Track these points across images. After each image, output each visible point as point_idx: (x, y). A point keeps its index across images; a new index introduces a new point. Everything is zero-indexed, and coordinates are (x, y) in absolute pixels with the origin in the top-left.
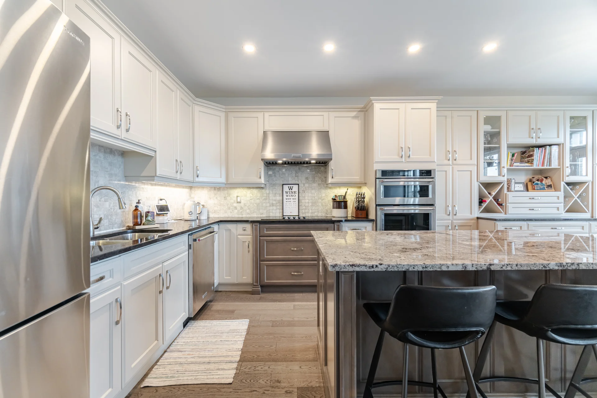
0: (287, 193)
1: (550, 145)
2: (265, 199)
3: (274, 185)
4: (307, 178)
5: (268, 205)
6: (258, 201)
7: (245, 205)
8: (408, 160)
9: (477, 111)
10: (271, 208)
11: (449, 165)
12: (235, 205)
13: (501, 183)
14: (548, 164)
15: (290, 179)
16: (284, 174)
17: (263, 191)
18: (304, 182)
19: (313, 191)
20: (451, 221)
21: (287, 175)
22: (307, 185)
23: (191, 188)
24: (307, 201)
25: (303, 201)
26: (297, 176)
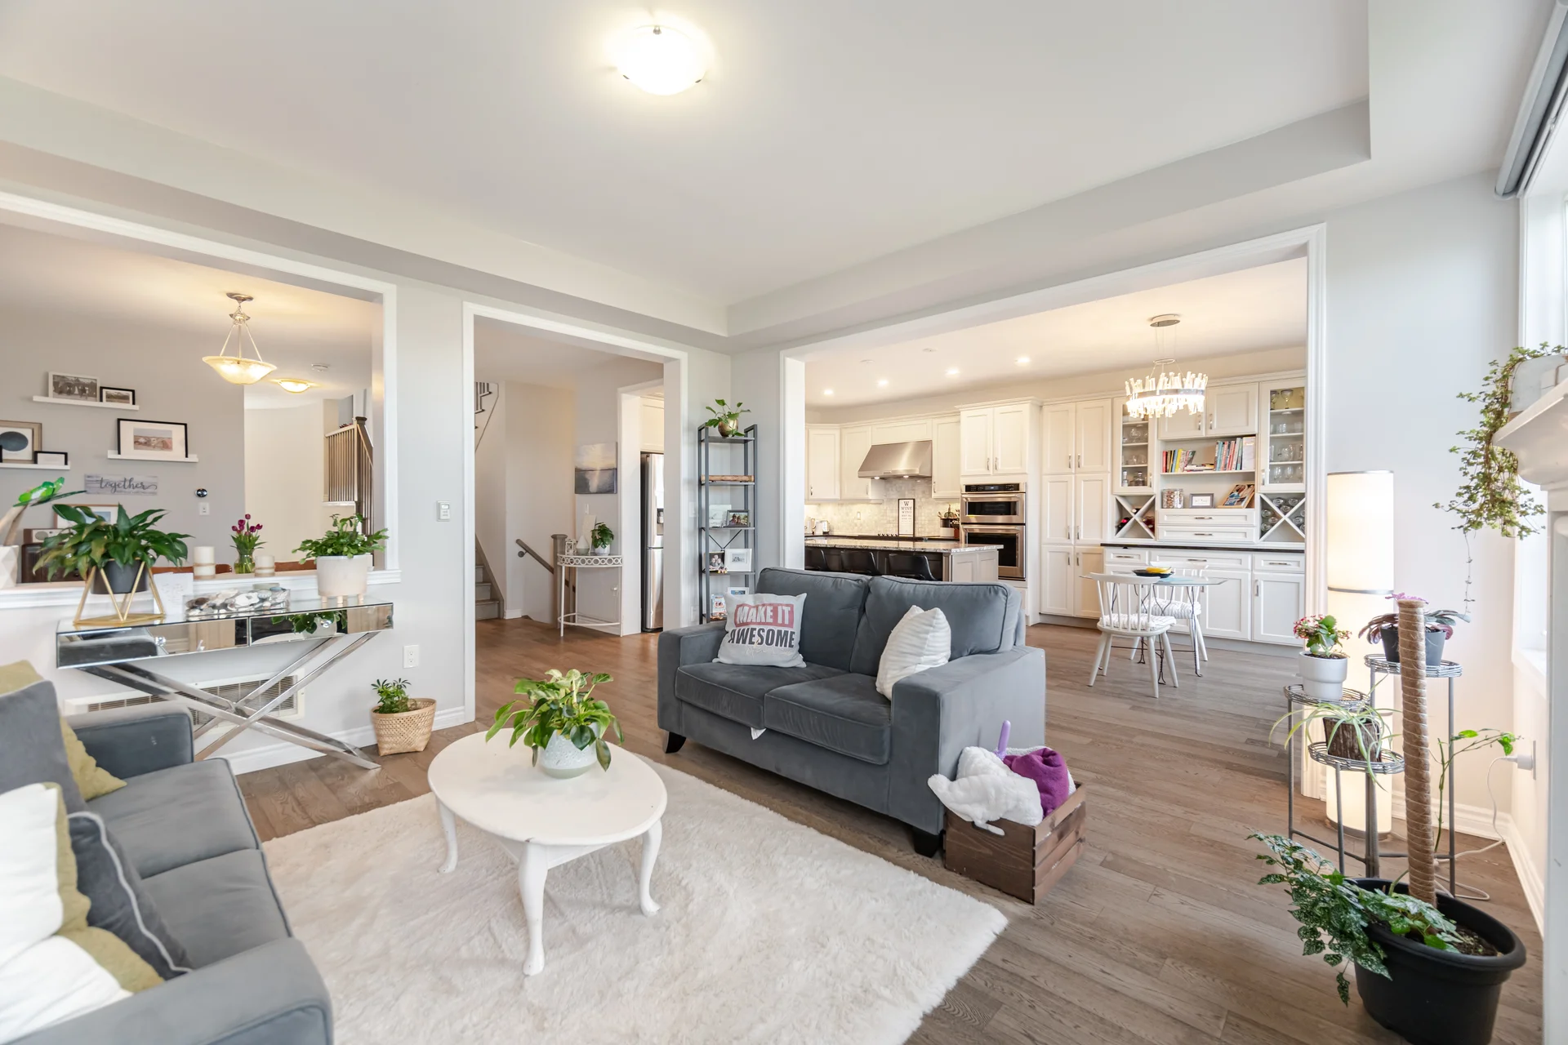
0: (903, 508)
1: (1242, 437)
2: (883, 516)
3: (892, 499)
4: (924, 492)
5: (885, 522)
6: (876, 518)
7: (864, 521)
8: (996, 472)
9: (1112, 399)
10: (888, 525)
11: (1071, 473)
12: (856, 521)
13: (1152, 496)
14: (1239, 465)
15: (906, 493)
16: (901, 487)
17: (881, 506)
18: (920, 496)
19: (930, 507)
20: (1072, 547)
21: (903, 488)
22: (923, 500)
23: (819, 504)
24: (923, 518)
25: (919, 518)
26: (914, 490)
